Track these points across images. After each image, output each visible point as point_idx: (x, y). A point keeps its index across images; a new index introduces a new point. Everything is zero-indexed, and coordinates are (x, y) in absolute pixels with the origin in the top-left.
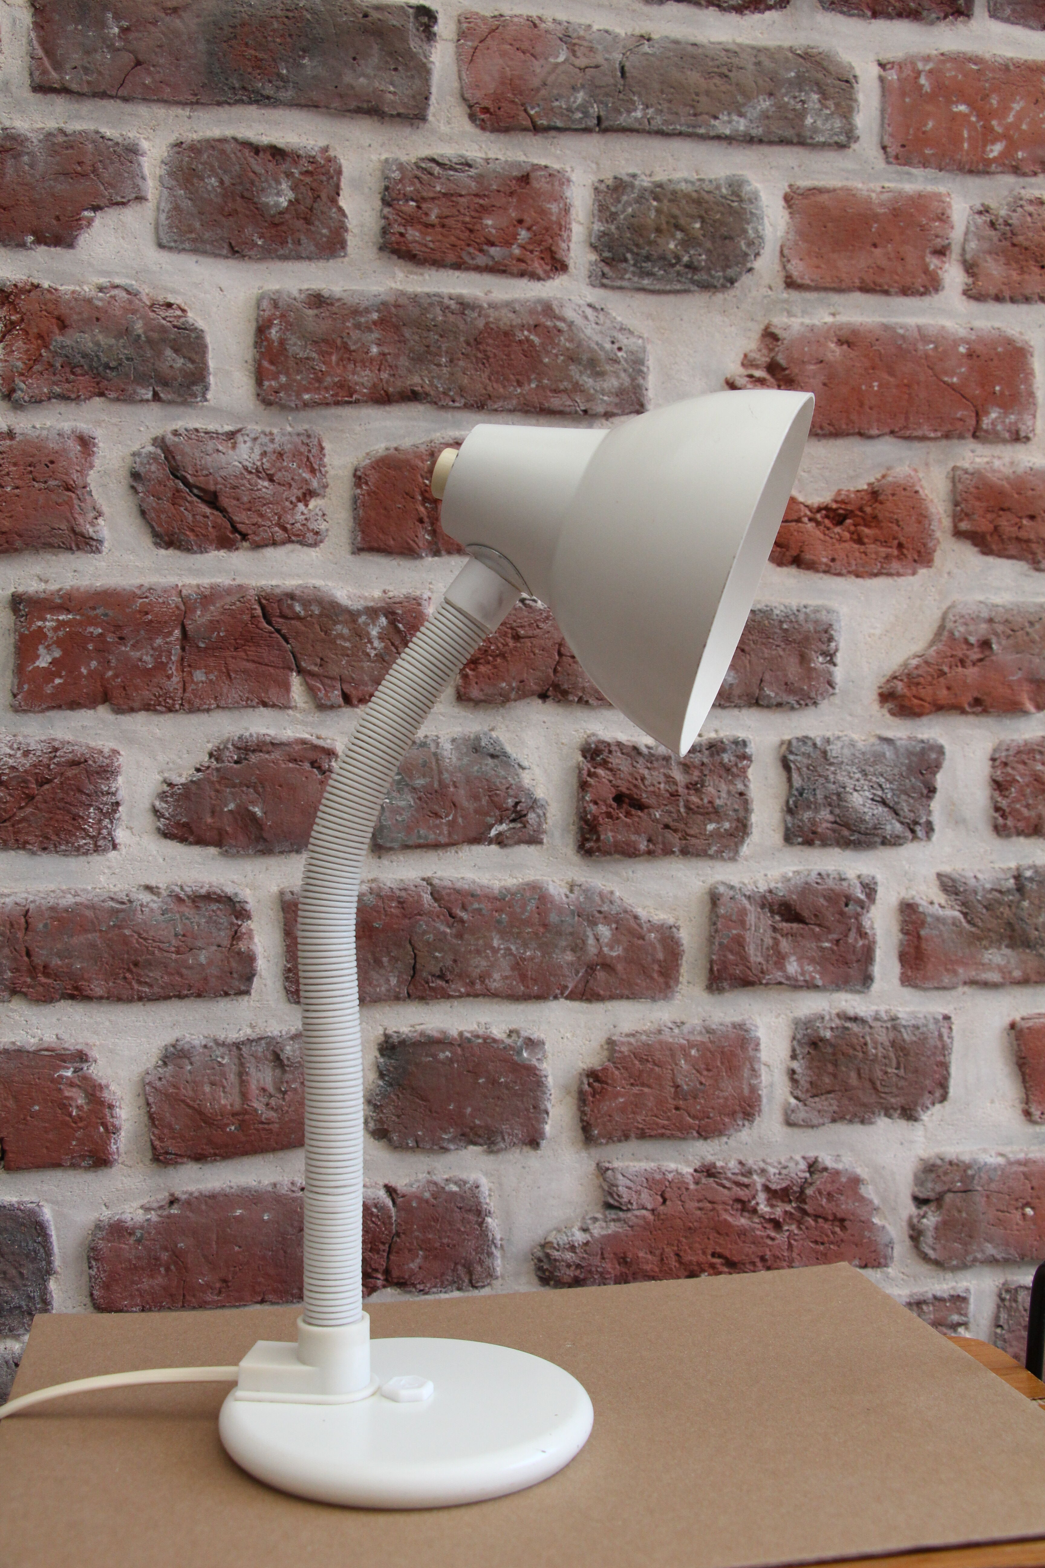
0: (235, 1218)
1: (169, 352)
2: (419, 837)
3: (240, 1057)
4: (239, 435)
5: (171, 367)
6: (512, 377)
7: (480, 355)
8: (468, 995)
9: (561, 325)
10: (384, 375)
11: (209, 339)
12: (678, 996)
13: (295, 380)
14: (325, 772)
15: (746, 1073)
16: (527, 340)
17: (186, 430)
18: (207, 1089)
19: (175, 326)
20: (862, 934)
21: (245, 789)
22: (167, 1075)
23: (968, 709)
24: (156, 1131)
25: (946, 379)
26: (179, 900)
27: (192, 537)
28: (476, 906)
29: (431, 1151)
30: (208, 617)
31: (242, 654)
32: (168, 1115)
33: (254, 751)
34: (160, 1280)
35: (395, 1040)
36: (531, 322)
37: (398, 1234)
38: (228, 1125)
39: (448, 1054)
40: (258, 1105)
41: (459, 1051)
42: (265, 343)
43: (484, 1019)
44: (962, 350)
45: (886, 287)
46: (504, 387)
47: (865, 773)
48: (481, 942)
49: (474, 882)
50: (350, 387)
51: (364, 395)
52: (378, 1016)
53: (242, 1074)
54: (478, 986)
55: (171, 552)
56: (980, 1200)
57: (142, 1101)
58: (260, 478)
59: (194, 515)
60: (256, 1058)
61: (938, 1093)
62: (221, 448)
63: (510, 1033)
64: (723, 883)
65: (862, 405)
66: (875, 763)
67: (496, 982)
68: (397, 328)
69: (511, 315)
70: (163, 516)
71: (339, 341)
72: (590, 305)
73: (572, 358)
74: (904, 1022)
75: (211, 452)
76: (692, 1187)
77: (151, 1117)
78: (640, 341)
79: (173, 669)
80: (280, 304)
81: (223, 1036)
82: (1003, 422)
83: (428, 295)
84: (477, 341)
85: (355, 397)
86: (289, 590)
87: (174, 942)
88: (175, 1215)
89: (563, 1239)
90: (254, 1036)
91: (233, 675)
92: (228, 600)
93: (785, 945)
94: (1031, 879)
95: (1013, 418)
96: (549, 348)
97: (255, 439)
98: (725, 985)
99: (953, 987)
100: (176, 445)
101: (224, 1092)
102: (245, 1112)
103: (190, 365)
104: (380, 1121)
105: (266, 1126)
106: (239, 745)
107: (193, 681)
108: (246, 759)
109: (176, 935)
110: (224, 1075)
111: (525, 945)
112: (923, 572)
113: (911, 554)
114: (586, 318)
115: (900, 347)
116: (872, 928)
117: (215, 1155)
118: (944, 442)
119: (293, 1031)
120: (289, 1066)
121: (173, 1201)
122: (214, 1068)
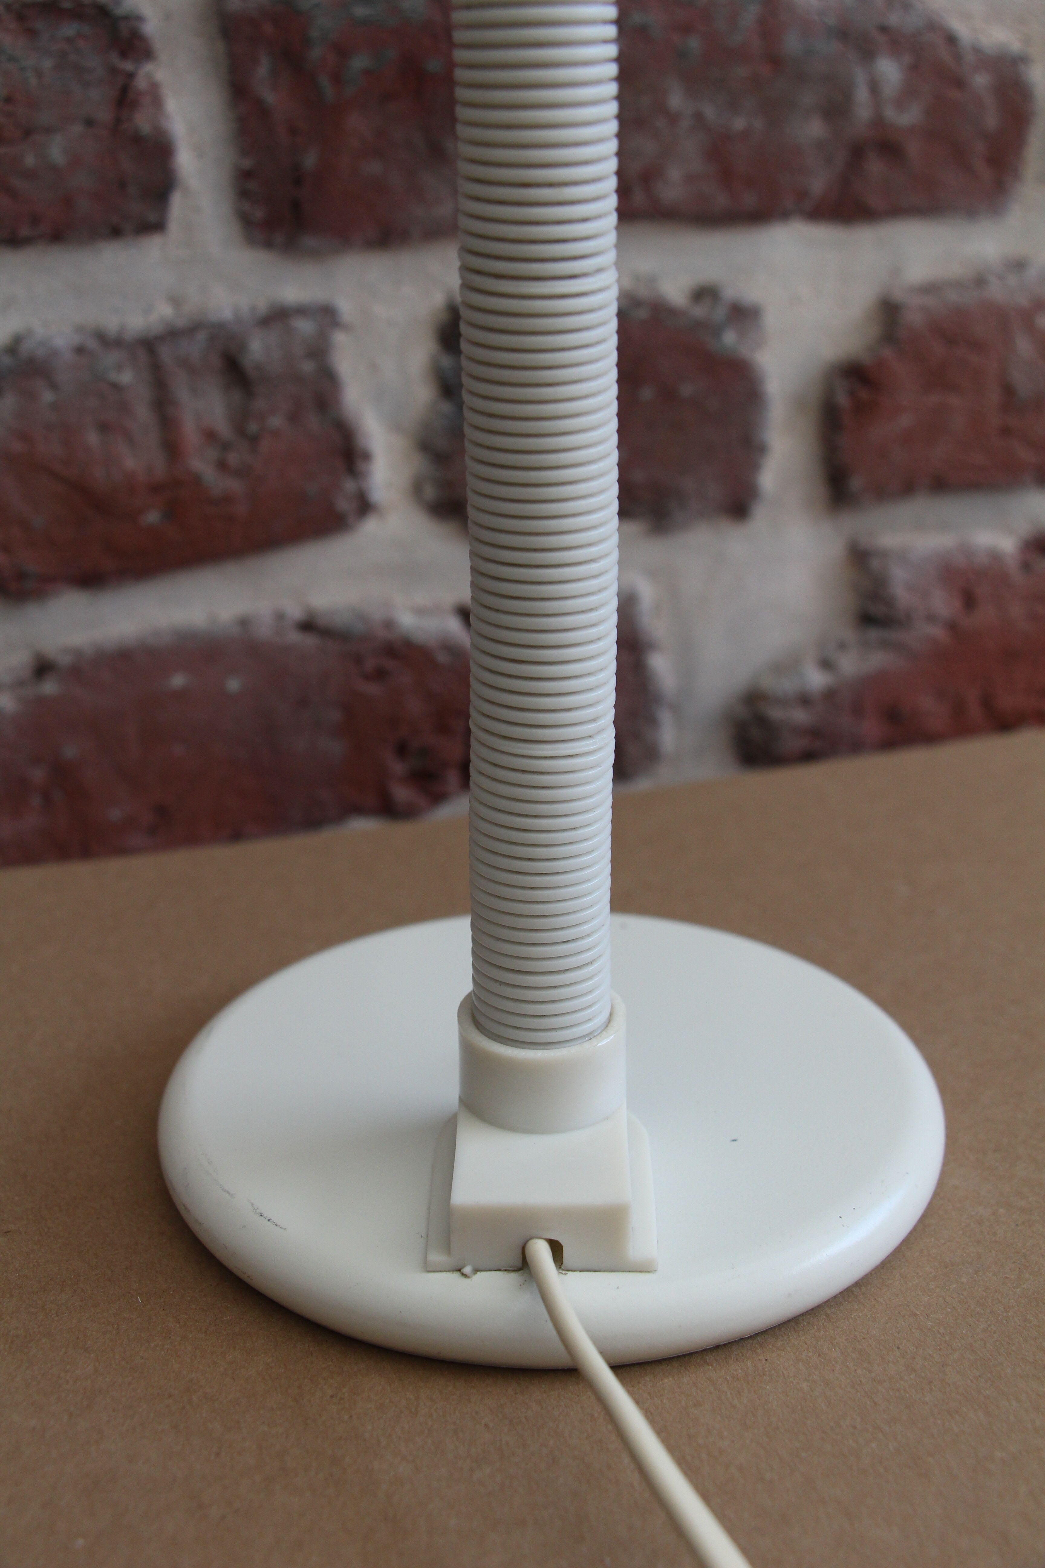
0: (173, 691)
3: (156, 368)
12: (1017, 207)
18: (93, 438)
32: (15, 498)
34: (32, 820)
38: (141, 512)
40: (202, 465)
53: (163, 405)
54: (638, 197)
60: (188, 368)
63: (699, 294)
67: (672, 186)
76: (1018, 577)
81: (115, 324)
88: (50, 696)
89: (787, 686)
90: (181, 323)
101: (130, 443)
102: (176, 483)
104: (444, 484)
105: (222, 509)
110: (124, 408)
111: (733, 105)
117: (120, 572)
119: (262, 306)
120: (260, 382)
121: (43, 668)
122: (101, 396)
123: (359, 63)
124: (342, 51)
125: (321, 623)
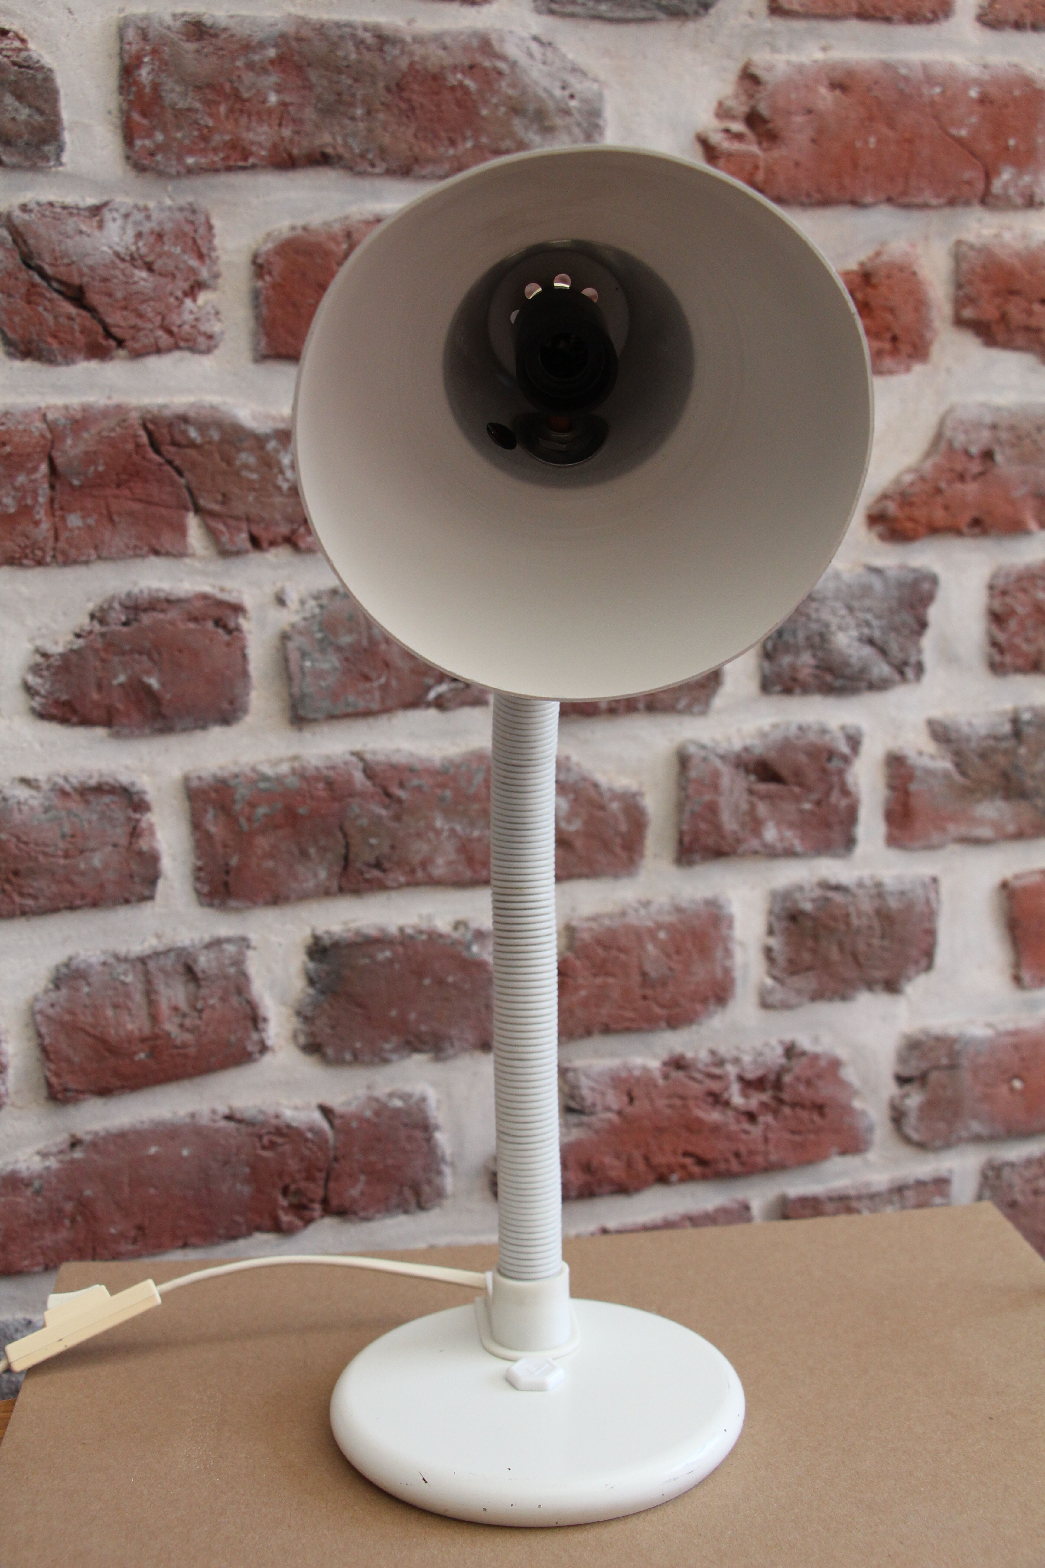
0: (150, 1156)
1: (9, 99)
2: (348, 705)
3: (147, 973)
4: (105, 211)
5: (14, 119)
6: (443, 134)
7: (404, 106)
8: (408, 884)
9: (502, 66)
10: (287, 132)
11: (60, 81)
12: (643, 872)
13: (175, 139)
14: (233, 632)
15: (719, 953)
16: (461, 85)
17: (39, 204)
18: (110, 1013)
19: (14, 63)
20: (845, 792)
21: (136, 656)
22: (61, 1000)
23: (965, 529)
24: (52, 1066)
25: (954, 131)
26: (64, 794)
27: (55, 345)
28: (415, 782)
29: (370, 1064)
30: (81, 447)
31: (126, 492)
32: (64, 1046)
33: (146, 610)
34: (64, 1234)
35: (327, 941)
36: (466, 62)
37: (336, 1159)
38: (135, 1053)
39: (388, 954)
40: (171, 1027)
41: (400, 950)
42: (134, 89)
43: (426, 911)
44: (974, 93)
45: (888, 13)
46: (434, 147)
47: (850, 609)
48: (422, 824)
49: (412, 755)
50: (244, 149)
51: (262, 158)
52: (304, 915)
53: (150, 993)
54: (420, 874)
55: (28, 364)
56: (966, 1076)
57: (31, 1033)
58: (135, 266)
59: (56, 317)
60: (165, 972)
61: (924, 963)
62: (84, 228)
63: (457, 925)
64: (693, 742)
65: (855, 165)
66: (861, 597)
67: (439, 868)
68: (300, 69)
69: (441, 53)
70: (17, 319)
71: (227, 87)
72: (536, 39)
73: (516, 110)
74: (890, 888)
75: (71, 233)
76: (661, 1082)
77: (44, 1050)
78: (595, 86)
79: (41, 514)
80: (151, 35)
81: (124, 950)
82: (1016, 186)
83: (338, 25)
84: (399, 87)
85: (251, 160)
86: (181, 411)
87: (61, 845)
88: (78, 1160)
90: (161, 948)
91: (116, 518)
92: (105, 424)
93: (762, 809)
94: (1029, 723)
95: (1027, 179)
96: (488, 96)
97: (126, 216)
98: (697, 857)
99: (941, 846)
100: (27, 224)
101: (131, 1015)
102: (156, 1037)
103: (38, 118)
104: (312, 1034)
105: (182, 1051)
106: (128, 603)
107: (66, 527)
108: (136, 620)
109: (63, 836)
110: (128, 995)
111: (472, 824)
112: (918, 368)
113: (905, 348)
114: (531, 55)
115: (901, 92)
116: (856, 784)
117: (122, 1087)
118: (947, 211)
119: (207, 938)
120: (204, 979)
121: (75, 1143)
122: (115, 989)
123: (262, 811)
124: (252, 805)
125: (238, 1115)
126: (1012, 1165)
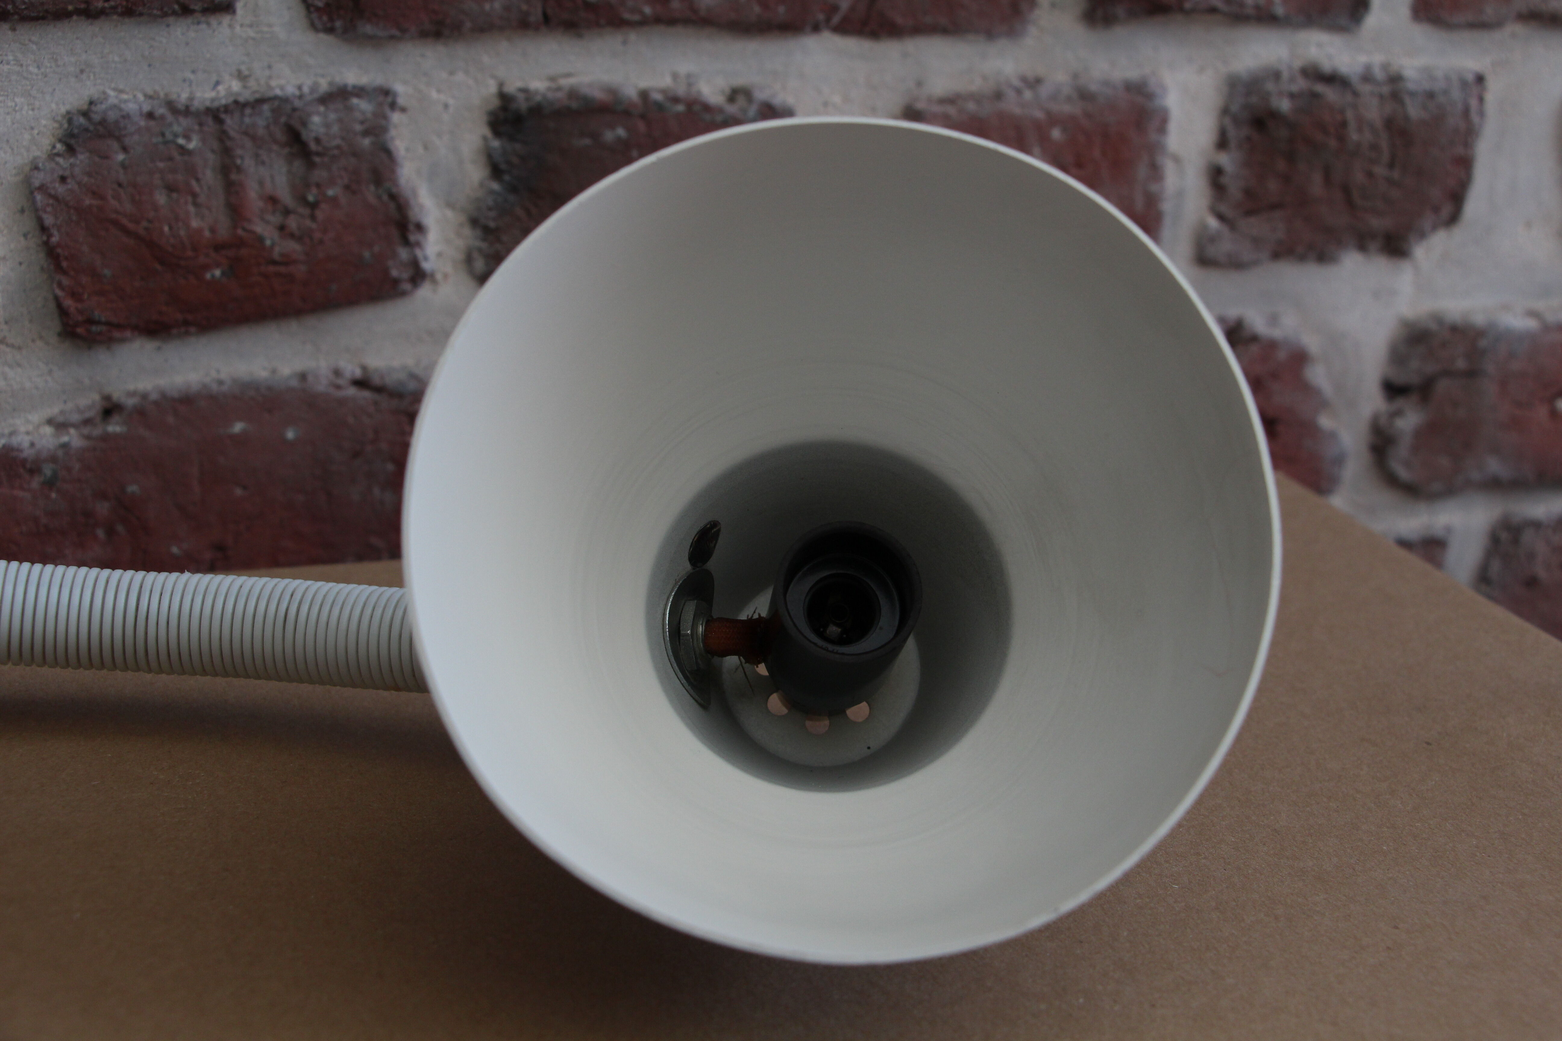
0: (233, 437)
3: (223, 136)
8: (657, 21)
12: (1032, 30)
15: (1142, 171)
18: (161, 198)
22: (77, 170)
24: (66, 281)
32: (85, 249)
35: (521, 105)
38: (206, 267)
39: (621, 132)
40: (264, 229)
41: (641, 126)
43: (684, 67)
52: (486, 59)
53: (228, 170)
56: (1488, 389)
57: (29, 223)
60: (254, 138)
61: (1447, 210)
63: (733, 96)
74: (1411, 86)
77: (51, 252)
81: (184, 96)
88: (115, 436)
90: (246, 96)
99: (1498, 25)
101: (196, 204)
102: (240, 243)
105: (282, 269)
110: (192, 171)
117: (186, 323)
119: (324, 86)
120: (318, 154)
121: (110, 409)
122: (171, 159)
125: (376, 381)
126: (1536, 525)
